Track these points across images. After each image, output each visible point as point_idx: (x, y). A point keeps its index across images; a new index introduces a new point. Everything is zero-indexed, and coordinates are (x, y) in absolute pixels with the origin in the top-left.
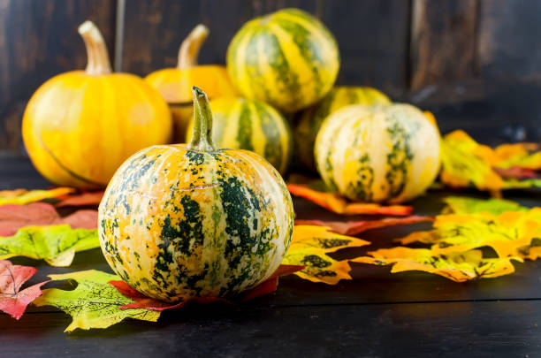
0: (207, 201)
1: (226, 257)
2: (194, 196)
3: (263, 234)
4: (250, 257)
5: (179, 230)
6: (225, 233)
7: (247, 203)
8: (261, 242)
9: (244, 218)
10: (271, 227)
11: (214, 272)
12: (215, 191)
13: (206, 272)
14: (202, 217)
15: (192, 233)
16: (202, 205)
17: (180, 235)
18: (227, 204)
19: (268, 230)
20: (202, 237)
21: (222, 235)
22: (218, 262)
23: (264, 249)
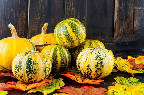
0: (24, 62)
1: (26, 73)
2: (22, 60)
3: (35, 70)
4: (32, 74)
5: (18, 67)
6: (26, 69)
7: (32, 63)
8: (34, 72)
9: (30, 66)
10: (37, 69)
11: (24, 76)
12: (26, 60)
13: (23, 76)
14: (22, 65)
15: (20, 68)
16: (22, 62)
17: (18, 68)
18: (27, 63)
19: (36, 69)
20: (21, 69)
21: (25, 69)
22: (25, 74)
23: (35, 73)
